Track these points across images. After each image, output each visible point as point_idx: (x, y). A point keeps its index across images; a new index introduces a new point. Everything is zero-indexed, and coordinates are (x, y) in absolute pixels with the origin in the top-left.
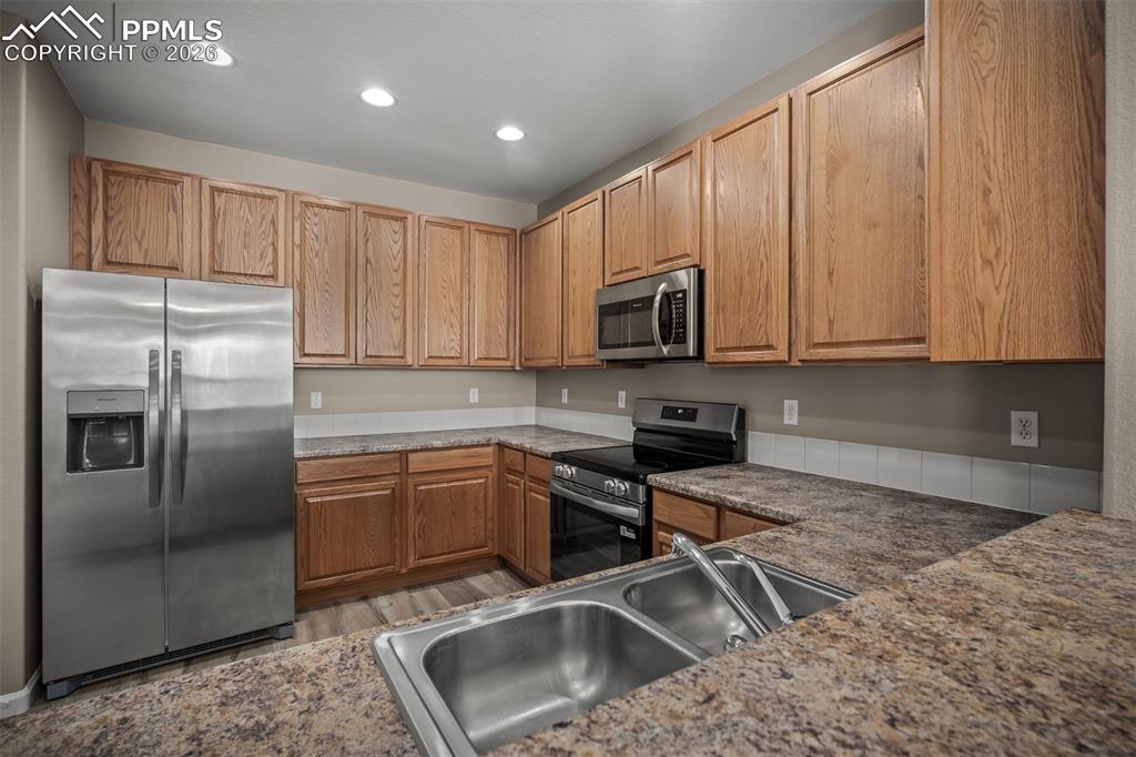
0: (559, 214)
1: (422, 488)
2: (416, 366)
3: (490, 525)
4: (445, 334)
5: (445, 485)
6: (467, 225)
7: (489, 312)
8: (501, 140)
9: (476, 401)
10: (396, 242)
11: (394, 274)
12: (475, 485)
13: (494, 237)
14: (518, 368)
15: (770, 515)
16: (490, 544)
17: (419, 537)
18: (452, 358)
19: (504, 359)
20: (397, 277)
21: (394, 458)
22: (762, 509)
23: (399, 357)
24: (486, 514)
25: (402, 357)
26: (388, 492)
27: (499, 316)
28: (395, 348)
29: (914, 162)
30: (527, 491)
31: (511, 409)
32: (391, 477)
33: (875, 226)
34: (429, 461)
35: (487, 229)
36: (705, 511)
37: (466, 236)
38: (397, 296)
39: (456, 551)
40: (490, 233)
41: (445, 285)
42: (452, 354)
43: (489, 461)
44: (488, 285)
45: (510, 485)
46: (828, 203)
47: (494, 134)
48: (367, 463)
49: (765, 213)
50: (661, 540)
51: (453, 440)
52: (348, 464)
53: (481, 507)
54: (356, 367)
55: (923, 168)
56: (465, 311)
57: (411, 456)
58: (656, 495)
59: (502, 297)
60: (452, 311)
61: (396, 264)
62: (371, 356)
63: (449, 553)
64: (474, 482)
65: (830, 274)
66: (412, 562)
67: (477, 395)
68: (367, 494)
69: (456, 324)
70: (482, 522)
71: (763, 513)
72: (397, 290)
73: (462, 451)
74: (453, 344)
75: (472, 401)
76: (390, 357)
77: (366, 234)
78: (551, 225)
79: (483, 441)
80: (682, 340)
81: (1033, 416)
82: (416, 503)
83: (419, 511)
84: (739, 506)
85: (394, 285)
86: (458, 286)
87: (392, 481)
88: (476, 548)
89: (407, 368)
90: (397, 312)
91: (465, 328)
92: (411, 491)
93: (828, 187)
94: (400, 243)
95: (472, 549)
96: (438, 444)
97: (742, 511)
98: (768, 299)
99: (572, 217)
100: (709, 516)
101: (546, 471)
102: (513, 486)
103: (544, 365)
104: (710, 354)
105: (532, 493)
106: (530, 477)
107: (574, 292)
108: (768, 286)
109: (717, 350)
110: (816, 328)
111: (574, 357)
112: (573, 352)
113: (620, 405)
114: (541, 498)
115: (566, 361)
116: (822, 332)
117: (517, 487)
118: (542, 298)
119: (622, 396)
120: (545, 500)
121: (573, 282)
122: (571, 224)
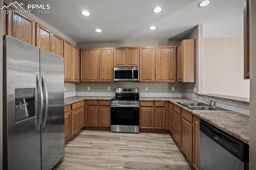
1: (74, 113)
5: (77, 112)
6: (72, 45)
8: (96, 32)
10: (60, 46)
14: (79, 82)
21: (70, 106)
26: (69, 115)
27: (77, 69)
30: (99, 109)
31: (72, 92)
32: (69, 111)
33: (166, 67)
34: (75, 106)
36: (151, 102)
41: (68, 60)
42: (70, 78)
44: (75, 61)
45: (91, 109)
47: (95, 30)
49: (151, 62)
53: (82, 116)
55: (171, 61)
58: (141, 102)
59: (77, 65)
60: (70, 67)
64: (81, 110)
65: (160, 71)
66: (73, 133)
69: (70, 70)
70: (82, 119)
73: (80, 102)
78: (94, 51)
80: (137, 78)
81: (174, 88)
82: (73, 117)
83: (73, 120)
87: (69, 113)
88: (82, 126)
91: (72, 71)
93: (160, 60)
97: (158, 101)
98: (151, 73)
99: (103, 51)
100: (152, 103)
101: (108, 103)
102: (93, 109)
103: (92, 81)
104: (141, 80)
105: (101, 109)
106: (100, 106)
107: (104, 67)
108: (151, 71)
109: (142, 80)
110: (158, 78)
111: (104, 80)
112: (103, 79)
113: (108, 90)
114: (106, 109)
115: (101, 81)
116: (159, 78)
117: (95, 109)
118: (91, 66)
119: (109, 88)
120: (108, 109)
121: (103, 64)
122: (102, 52)
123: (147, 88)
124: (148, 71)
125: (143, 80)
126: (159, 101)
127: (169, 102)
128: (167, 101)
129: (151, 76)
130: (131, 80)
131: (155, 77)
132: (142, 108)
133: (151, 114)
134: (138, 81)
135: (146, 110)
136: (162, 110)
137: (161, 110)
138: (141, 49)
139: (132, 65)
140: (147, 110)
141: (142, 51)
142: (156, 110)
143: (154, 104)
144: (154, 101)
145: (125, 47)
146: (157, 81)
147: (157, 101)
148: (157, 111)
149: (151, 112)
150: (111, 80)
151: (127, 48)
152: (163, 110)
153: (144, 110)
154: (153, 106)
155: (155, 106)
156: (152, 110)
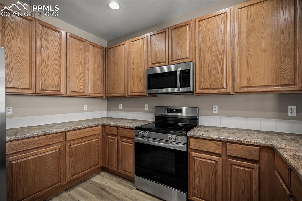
0: (125, 42)
1: (73, 146)
2: (65, 95)
3: (100, 157)
4: (77, 83)
5: (83, 143)
6: (86, 41)
7: (94, 76)
8: (110, 8)
9: (86, 109)
10: (56, 41)
11: (55, 55)
12: (94, 142)
13: (96, 48)
14: (104, 97)
15: (251, 143)
16: (99, 163)
17: (72, 167)
18: (81, 92)
19: (100, 94)
20: (57, 56)
21: (60, 135)
22: (247, 142)
23: (58, 91)
24: (98, 152)
25: (59, 91)
26: (57, 150)
27: (98, 77)
28: (56, 87)
29: (280, 32)
30: (120, 142)
32: (58, 144)
33: (266, 51)
34: (76, 134)
35: (94, 44)
36: (217, 144)
37: (86, 45)
38: (56, 65)
39: (87, 169)
40: (95, 46)
41: (78, 63)
42: (81, 91)
43: (99, 132)
44: (94, 66)
45: (109, 140)
46: (247, 43)
47: (108, 4)
48: (46, 139)
49: (221, 46)
50: (194, 155)
51: (85, 125)
52: (36, 141)
53: (96, 150)
54: (35, 95)
55: (283, 34)
56: (86, 75)
57: (68, 133)
58: (191, 140)
59: (99, 70)
60: (81, 74)
61: (56, 51)
62: (43, 90)
63: (84, 171)
64: (94, 140)
65: (248, 65)
66: (68, 179)
67: (86, 107)
68: (46, 153)
69: (82, 79)
70: (96, 155)
71: (247, 143)
72: (57, 62)
73: (89, 129)
74: (81, 87)
75: (84, 109)
76: (54, 91)
77: (41, 34)
78: (121, 46)
79: (97, 124)
80: (188, 86)
81: (295, 107)
82: (70, 152)
83: (71, 157)
84: (235, 141)
85: (55, 60)
86: (83, 64)
87: (59, 146)
88: (95, 166)
89: (61, 96)
90: (57, 72)
91: (86, 81)
92: (68, 149)
93: (247, 38)
94: (58, 42)
95: (93, 166)
96: (79, 127)
97: (236, 143)
98: (222, 73)
99: (132, 44)
100: (219, 145)
101: (131, 134)
102: (112, 140)
103: (118, 96)
104: (198, 91)
105: (122, 143)
106: (121, 137)
107: (133, 70)
108: (222, 69)
109: (200, 89)
110: (242, 82)
111: (133, 93)
112: (132, 91)
113: (146, 109)
114: (129, 144)
115: (129, 94)
116: (245, 83)
117: (114, 141)
118: (117, 72)
119: (147, 106)
120: (131, 145)
121: (132, 66)
122: (131, 46)
123: (217, 106)
124: (213, 68)
125: (203, 89)
126: (241, 144)
127: (272, 150)
128: (266, 146)
129: (223, 78)
130: (176, 90)
131: (234, 80)
132: (194, 154)
133: (216, 173)
134: (192, 93)
135: (202, 160)
136: (250, 170)
137: (246, 169)
138: (197, 23)
139: (179, 61)
140: (207, 161)
141: (199, 25)
142: (231, 164)
143: (224, 148)
144: (225, 142)
145: (165, 29)
146: (237, 89)
147: (233, 142)
148: (233, 169)
149: (215, 167)
150: (143, 92)
151: (170, 29)
152: (253, 169)
153: (198, 159)
154: (220, 153)
155: (228, 154)
156: (220, 163)
